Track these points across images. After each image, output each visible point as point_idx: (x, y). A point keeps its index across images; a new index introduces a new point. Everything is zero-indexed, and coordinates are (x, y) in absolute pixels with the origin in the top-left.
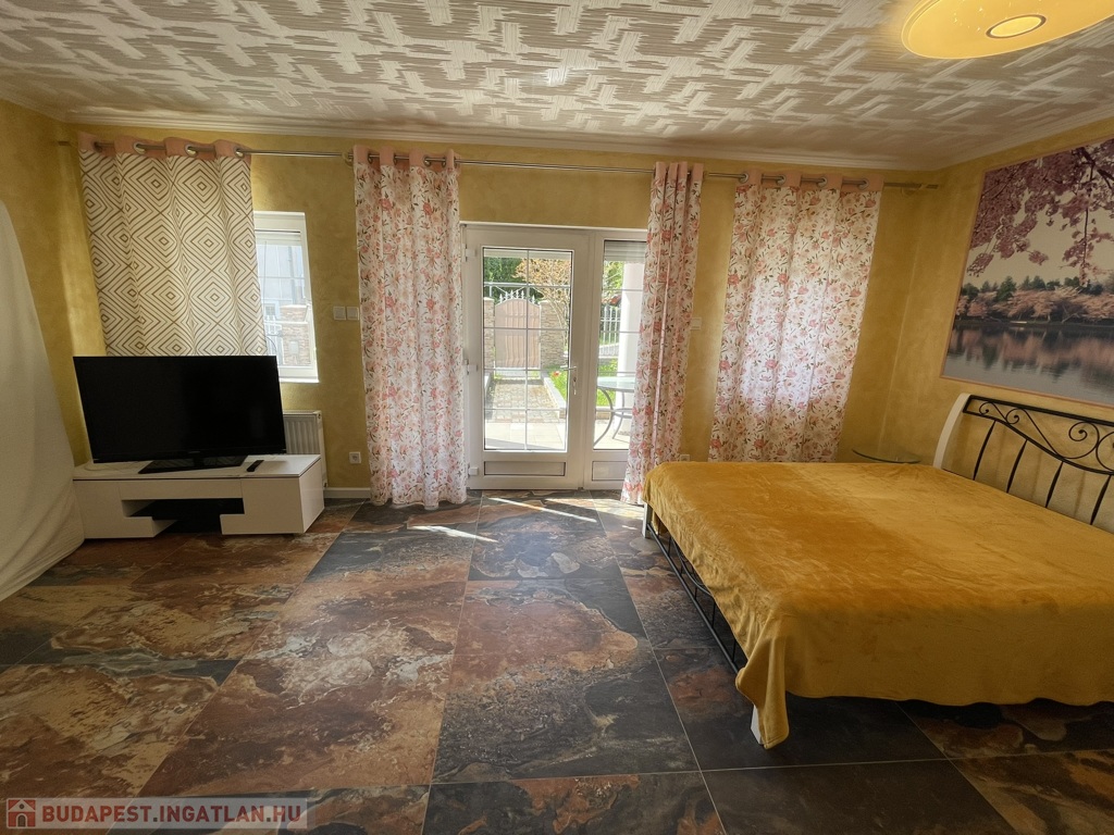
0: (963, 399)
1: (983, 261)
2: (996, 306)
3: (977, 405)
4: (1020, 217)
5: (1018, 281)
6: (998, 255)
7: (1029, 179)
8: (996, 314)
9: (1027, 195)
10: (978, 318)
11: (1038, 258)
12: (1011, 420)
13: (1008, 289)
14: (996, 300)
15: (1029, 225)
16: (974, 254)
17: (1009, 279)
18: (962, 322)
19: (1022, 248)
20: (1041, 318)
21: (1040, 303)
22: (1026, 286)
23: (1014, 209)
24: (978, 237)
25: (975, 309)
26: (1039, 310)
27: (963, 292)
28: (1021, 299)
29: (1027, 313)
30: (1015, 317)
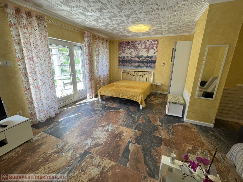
0: (122, 71)
1: (121, 54)
2: (123, 59)
3: (124, 72)
4: (124, 48)
5: (125, 56)
6: (122, 53)
7: (124, 44)
8: (123, 60)
9: (124, 46)
10: (121, 61)
11: (127, 54)
12: (128, 73)
13: (124, 57)
14: (123, 58)
15: (125, 50)
16: (119, 52)
17: (124, 56)
18: (120, 61)
19: (125, 52)
20: (128, 61)
21: (128, 59)
22: (126, 57)
23: (123, 47)
24: (119, 50)
25: (121, 60)
26: (128, 60)
27: (119, 57)
28: (126, 58)
29: (127, 60)
30: (126, 61)
